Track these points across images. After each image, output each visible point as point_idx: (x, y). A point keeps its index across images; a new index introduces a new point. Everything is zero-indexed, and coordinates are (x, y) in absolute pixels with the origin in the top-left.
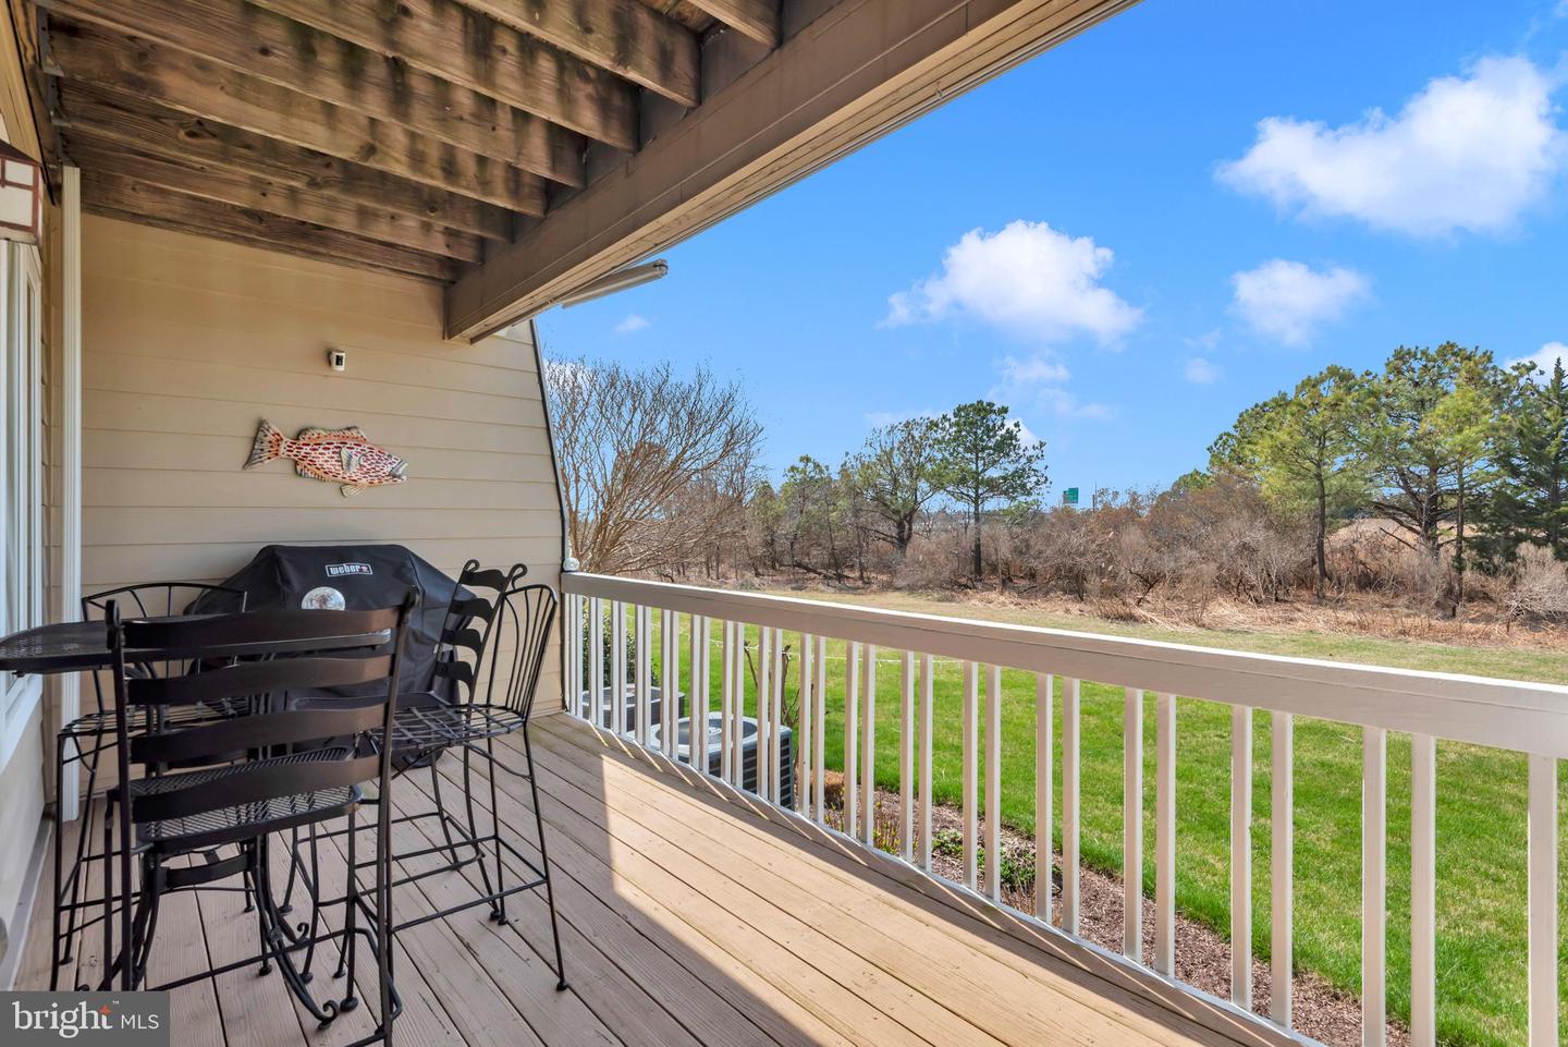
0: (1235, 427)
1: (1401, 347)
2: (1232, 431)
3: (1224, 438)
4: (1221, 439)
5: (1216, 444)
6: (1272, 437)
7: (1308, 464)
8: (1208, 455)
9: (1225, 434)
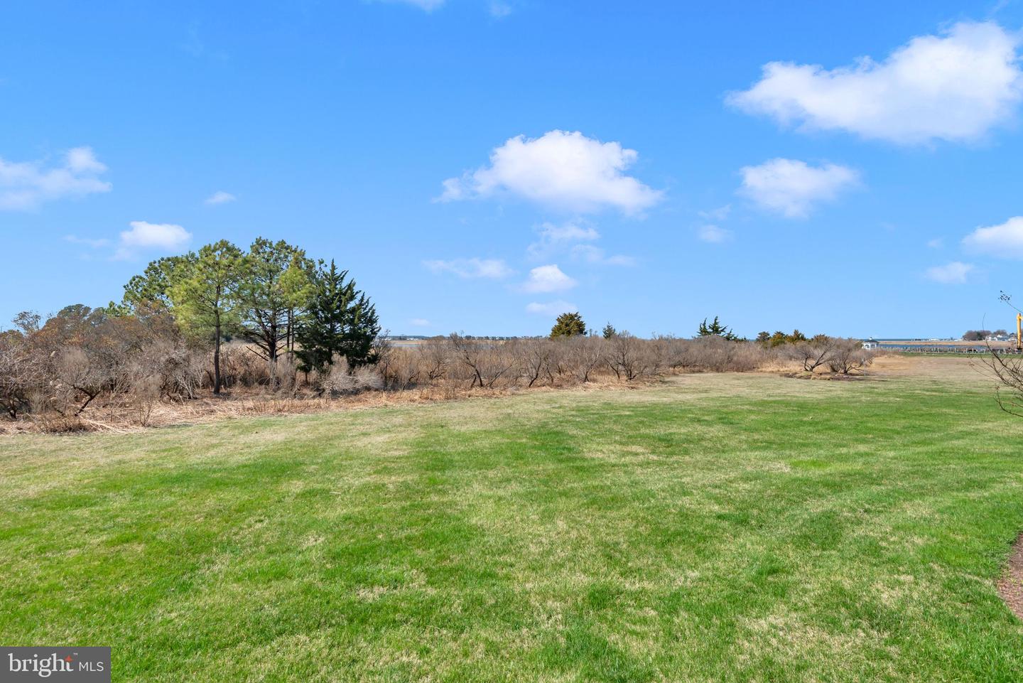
0: (146, 272)
1: (260, 238)
2: (144, 275)
3: (136, 281)
4: (134, 280)
5: (131, 283)
6: (186, 283)
7: (209, 304)
8: (124, 290)
9: (137, 277)
